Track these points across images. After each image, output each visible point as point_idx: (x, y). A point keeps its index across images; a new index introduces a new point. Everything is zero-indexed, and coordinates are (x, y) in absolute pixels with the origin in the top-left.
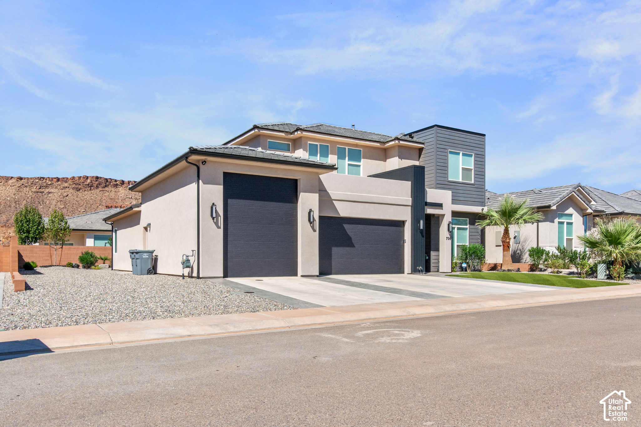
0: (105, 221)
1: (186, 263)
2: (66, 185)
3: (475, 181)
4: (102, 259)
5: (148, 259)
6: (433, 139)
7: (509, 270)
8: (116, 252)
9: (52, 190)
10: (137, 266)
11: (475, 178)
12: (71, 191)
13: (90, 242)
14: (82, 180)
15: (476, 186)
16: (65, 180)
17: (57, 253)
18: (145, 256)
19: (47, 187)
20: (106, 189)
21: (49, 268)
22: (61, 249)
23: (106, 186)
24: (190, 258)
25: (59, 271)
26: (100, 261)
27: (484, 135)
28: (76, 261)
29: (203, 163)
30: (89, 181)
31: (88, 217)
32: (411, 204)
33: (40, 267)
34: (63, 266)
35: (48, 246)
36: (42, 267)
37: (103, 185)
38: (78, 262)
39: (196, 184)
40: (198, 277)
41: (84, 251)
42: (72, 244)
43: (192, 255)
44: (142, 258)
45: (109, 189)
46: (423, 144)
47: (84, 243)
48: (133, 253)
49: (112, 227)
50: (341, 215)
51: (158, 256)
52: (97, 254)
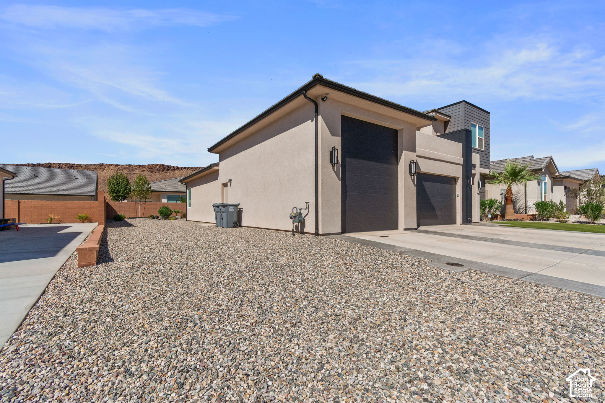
0: (181, 182)
1: (299, 217)
2: (144, 169)
3: (485, 149)
4: (175, 212)
5: (233, 212)
6: (461, 113)
7: (515, 220)
8: (190, 206)
9: (136, 172)
10: (222, 219)
11: (485, 146)
12: (147, 172)
13: (164, 201)
14: (154, 167)
15: (485, 153)
16: (144, 166)
17: (140, 207)
18: (231, 209)
19: (133, 170)
20: (168, 171)
21: (135, 219)
22: (144, 205)
23: (168, 170)
24: (302, 211)
25: (143, 222)
26: (174, 214)
27: (489, 113)
28: (156, 214)
29: (323, 99)
30: (158, 167)
31: (162, 183)
32: (462, 163)
33: (128, 218)
34: (146, 218)
35: (134, 203)
36: (129, 218)
37: (166, 169)
38: (158, 215)
39: (312, 121)
40: (317, 234)
41: (162, 206)
42: (152, 201)
43: (305, 208)
44: (229, 212)
45: (170, 171)
46: (450, 117)
47: (160, 201)
48: (218, 207)
49: (187, 186)
50: (422, 171)
51: (242, 208)
52: (172, 208)
